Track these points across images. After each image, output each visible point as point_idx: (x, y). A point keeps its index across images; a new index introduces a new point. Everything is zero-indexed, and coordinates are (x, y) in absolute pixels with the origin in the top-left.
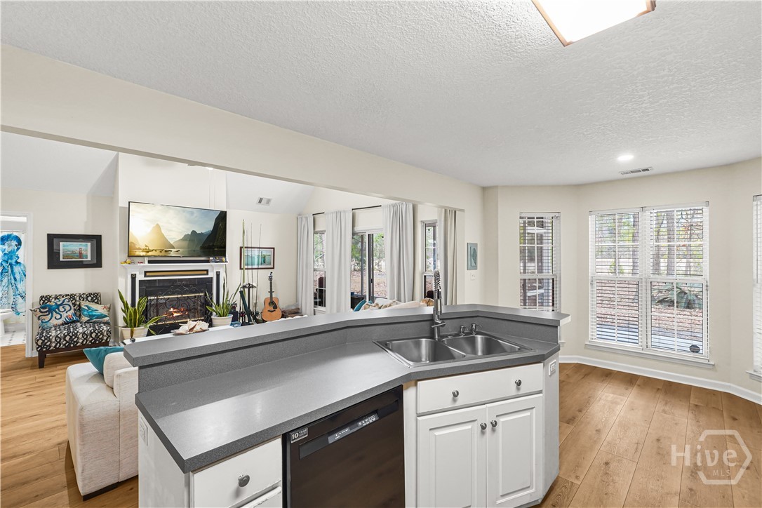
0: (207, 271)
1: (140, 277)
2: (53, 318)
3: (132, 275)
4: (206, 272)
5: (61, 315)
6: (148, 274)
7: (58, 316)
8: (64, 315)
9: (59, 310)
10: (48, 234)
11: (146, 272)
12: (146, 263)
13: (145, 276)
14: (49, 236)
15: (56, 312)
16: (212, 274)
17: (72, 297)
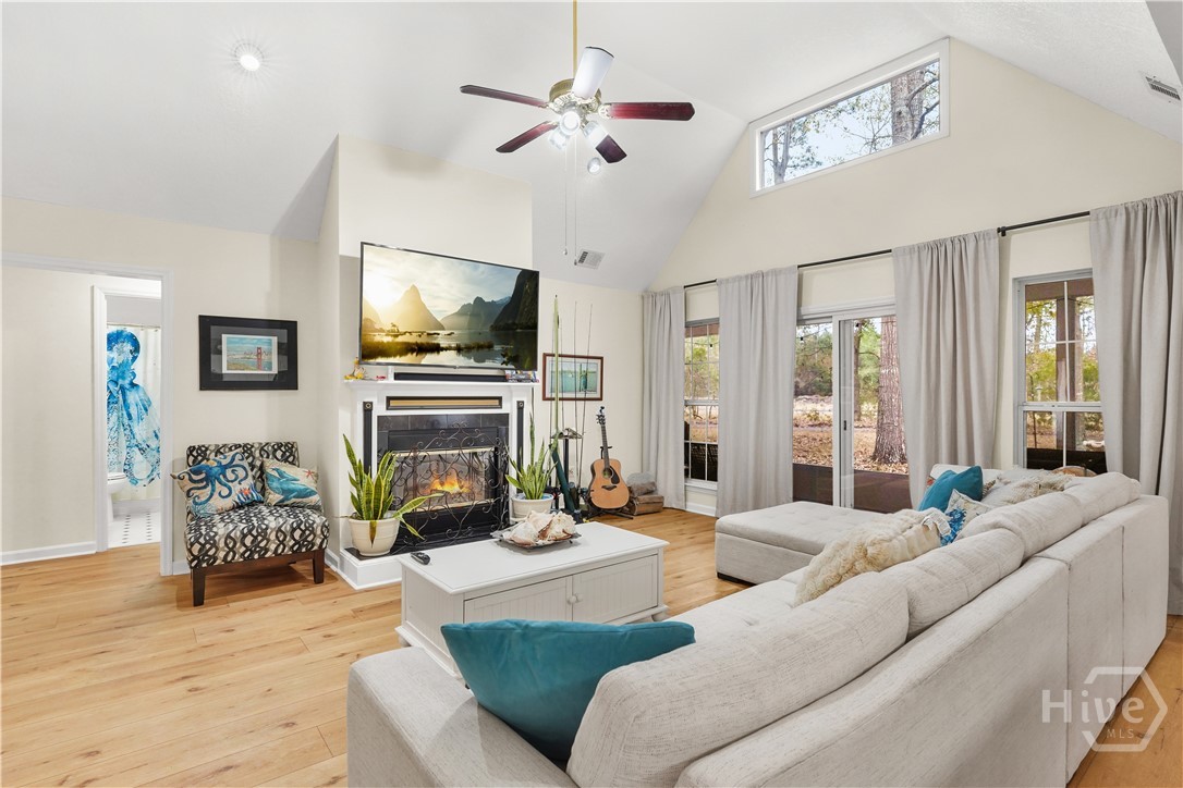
0: (500, 399)
1: (379, 410)
2: (216, 495)
3: (365, 403)
4: (497, 402)
5: (230, 489)
6: (393, 403)
7: (225, 492)
8: (236, 488)
9: (225, 476)
10: (200, 317)
11: (389, 399)
12: (391, 379)
13: (388, 407)
14: (202, 319)
15: (220, 483)
16: (509, 408)
17: (247, 449)
